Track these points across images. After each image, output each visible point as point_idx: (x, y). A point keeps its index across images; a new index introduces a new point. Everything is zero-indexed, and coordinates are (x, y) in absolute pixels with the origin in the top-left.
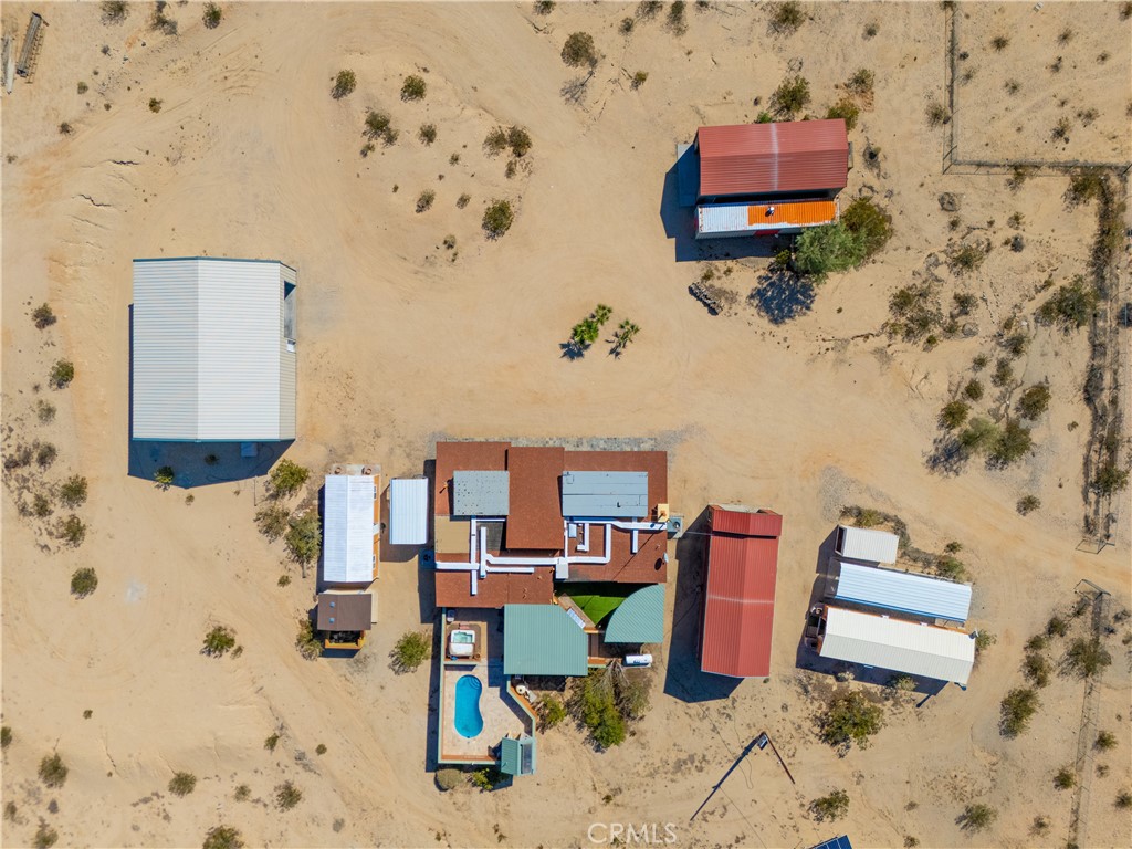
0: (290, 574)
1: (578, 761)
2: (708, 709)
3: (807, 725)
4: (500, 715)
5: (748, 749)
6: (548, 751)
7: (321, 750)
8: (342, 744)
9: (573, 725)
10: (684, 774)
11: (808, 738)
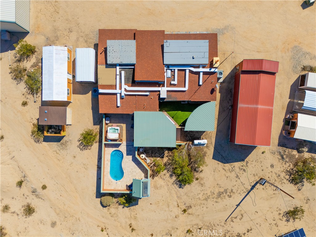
0: (28, 100)
1: (170, 192)
2: (234, 167)
3: (283, 175)
4: (132, 169)
5: (253, 187)
6: (156, 187)
7: (44, 187)
8: (55, 185)
9: (168, 175)
10: (222, 199)
11: (283, 181)
